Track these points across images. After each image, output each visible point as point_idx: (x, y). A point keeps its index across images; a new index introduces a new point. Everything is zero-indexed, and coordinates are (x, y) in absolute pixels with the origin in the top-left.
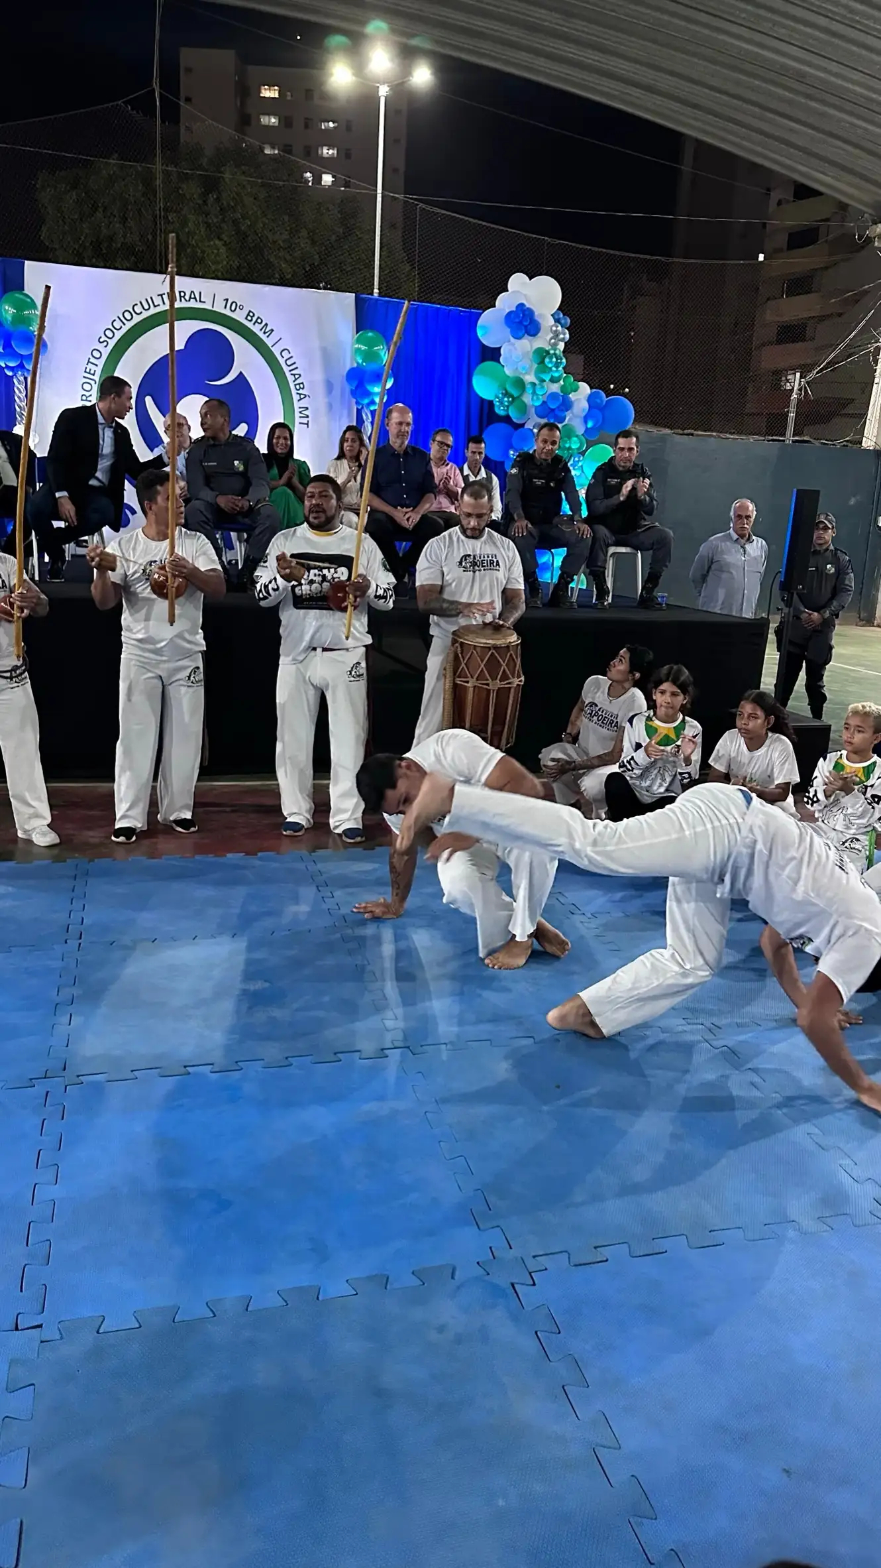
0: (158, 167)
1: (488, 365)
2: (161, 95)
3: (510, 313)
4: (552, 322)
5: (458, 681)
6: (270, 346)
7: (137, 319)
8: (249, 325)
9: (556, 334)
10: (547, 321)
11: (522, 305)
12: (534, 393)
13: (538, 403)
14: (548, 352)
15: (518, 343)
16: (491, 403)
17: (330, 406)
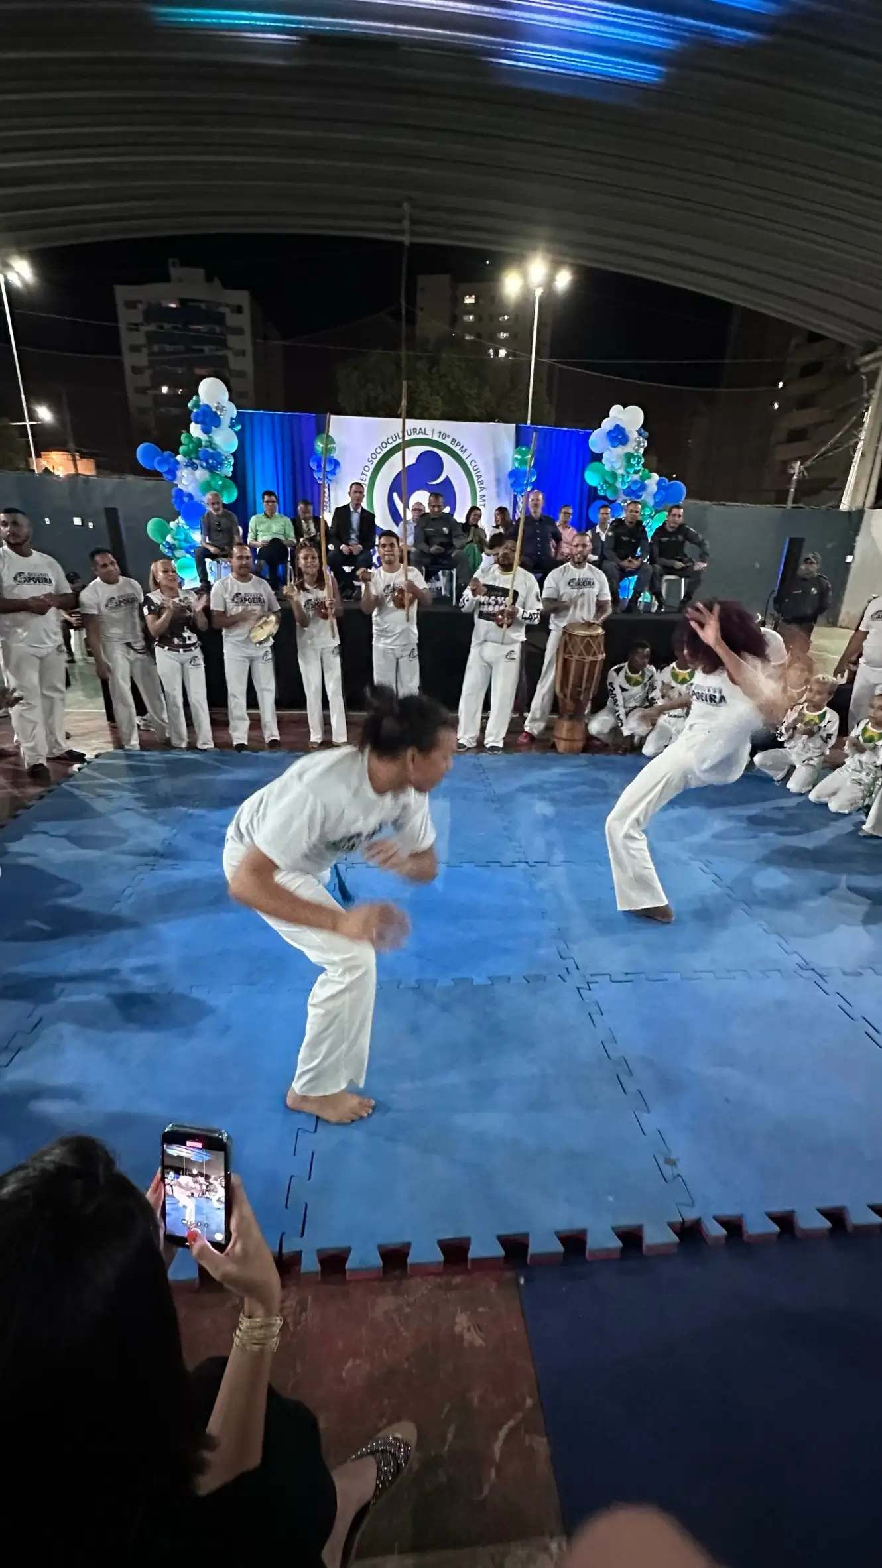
0: (403, 353)
1: (596, 465)
2: (406, 307)
3: (610, 432)
4: (636, 435)
5: (566, 656)
6: (464, 458)
7: (389, 447)
8: (453, 447)
9: (639, 443)
10: (634, 435)
11: (617, 426)
12: (623, 481)
13: (625, 487)
14: (633, 455)
15: (614, 450)
16: (595, 489)
17: (498, 495)
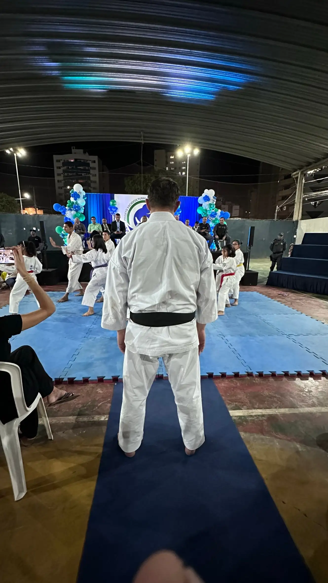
1: (200, 207)
2: (143, 162)
3: (204, 198)
4: (213, 198)
7: (134, 203)
9: (213, 200)
11: (206, 196)
12: (209, 212)
13: (210, 214)
14: (212, 204)
15: (205, 203)
